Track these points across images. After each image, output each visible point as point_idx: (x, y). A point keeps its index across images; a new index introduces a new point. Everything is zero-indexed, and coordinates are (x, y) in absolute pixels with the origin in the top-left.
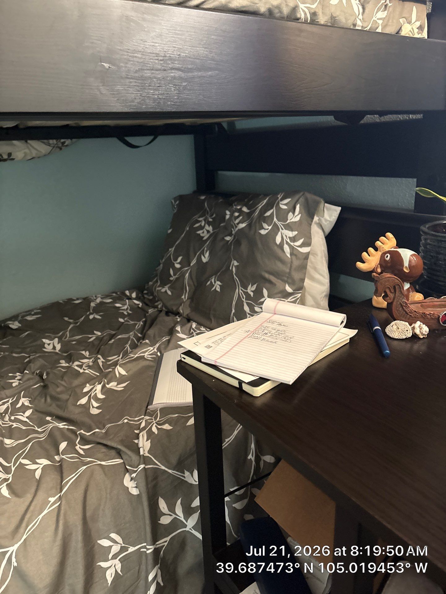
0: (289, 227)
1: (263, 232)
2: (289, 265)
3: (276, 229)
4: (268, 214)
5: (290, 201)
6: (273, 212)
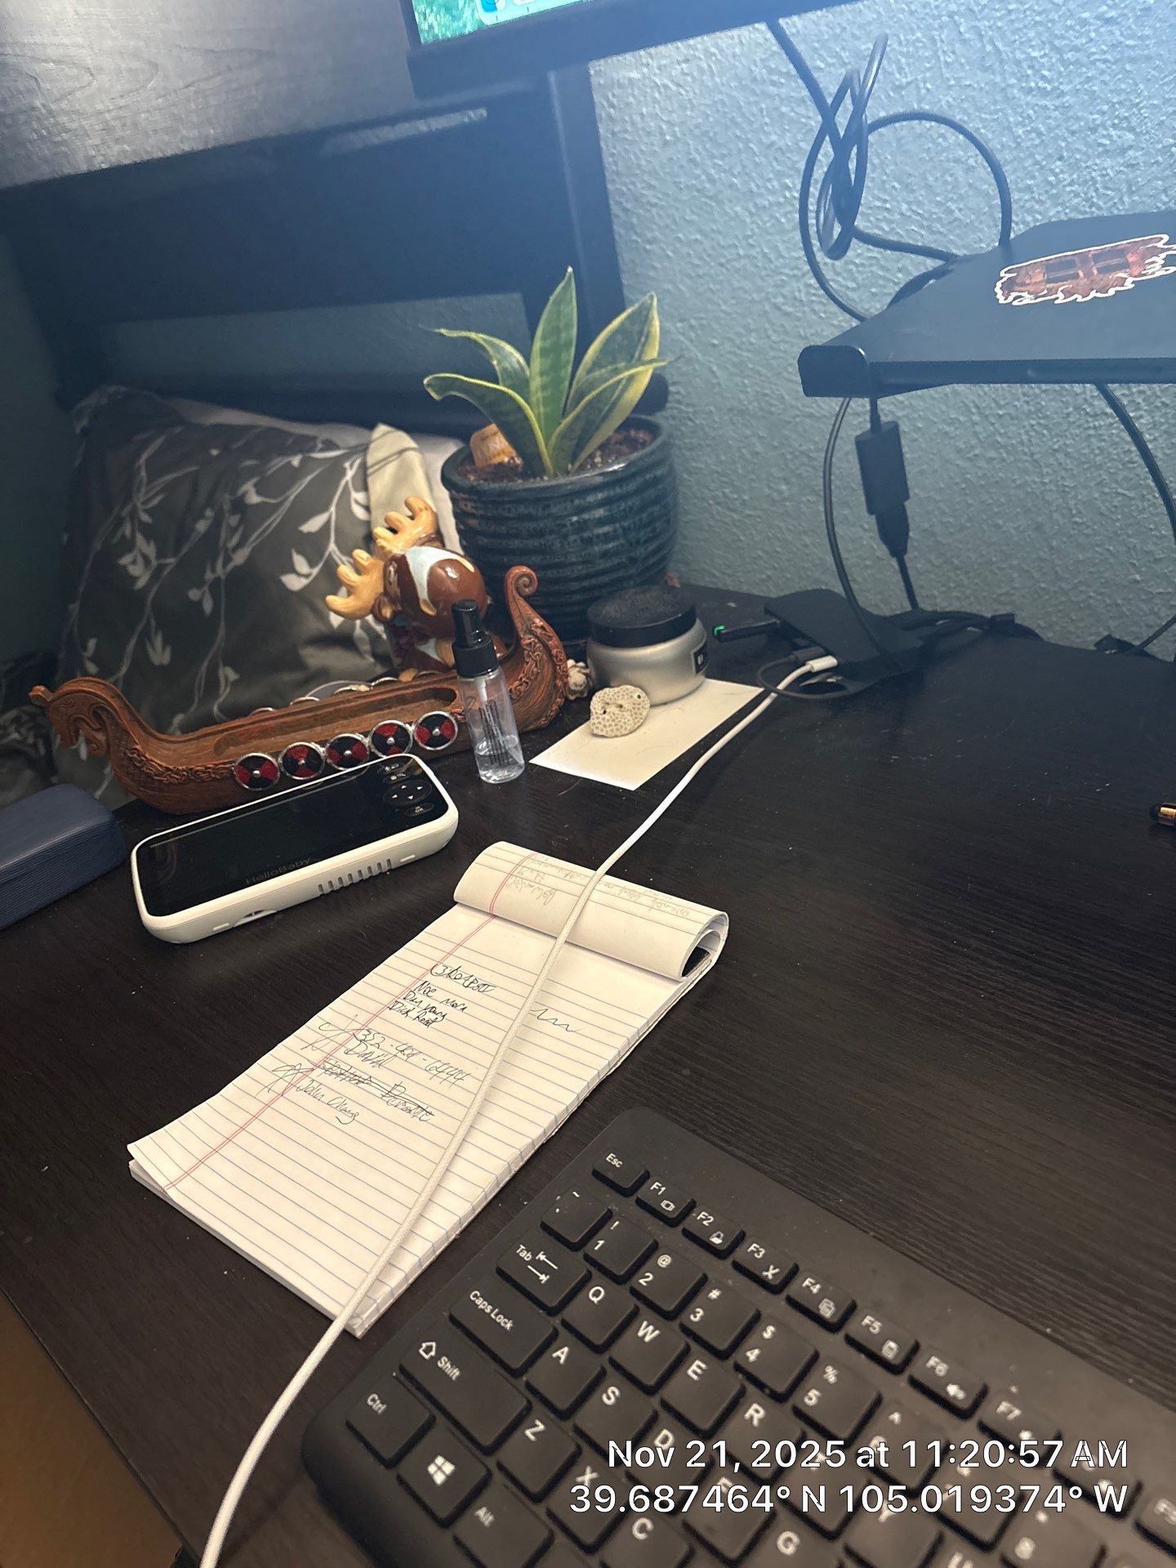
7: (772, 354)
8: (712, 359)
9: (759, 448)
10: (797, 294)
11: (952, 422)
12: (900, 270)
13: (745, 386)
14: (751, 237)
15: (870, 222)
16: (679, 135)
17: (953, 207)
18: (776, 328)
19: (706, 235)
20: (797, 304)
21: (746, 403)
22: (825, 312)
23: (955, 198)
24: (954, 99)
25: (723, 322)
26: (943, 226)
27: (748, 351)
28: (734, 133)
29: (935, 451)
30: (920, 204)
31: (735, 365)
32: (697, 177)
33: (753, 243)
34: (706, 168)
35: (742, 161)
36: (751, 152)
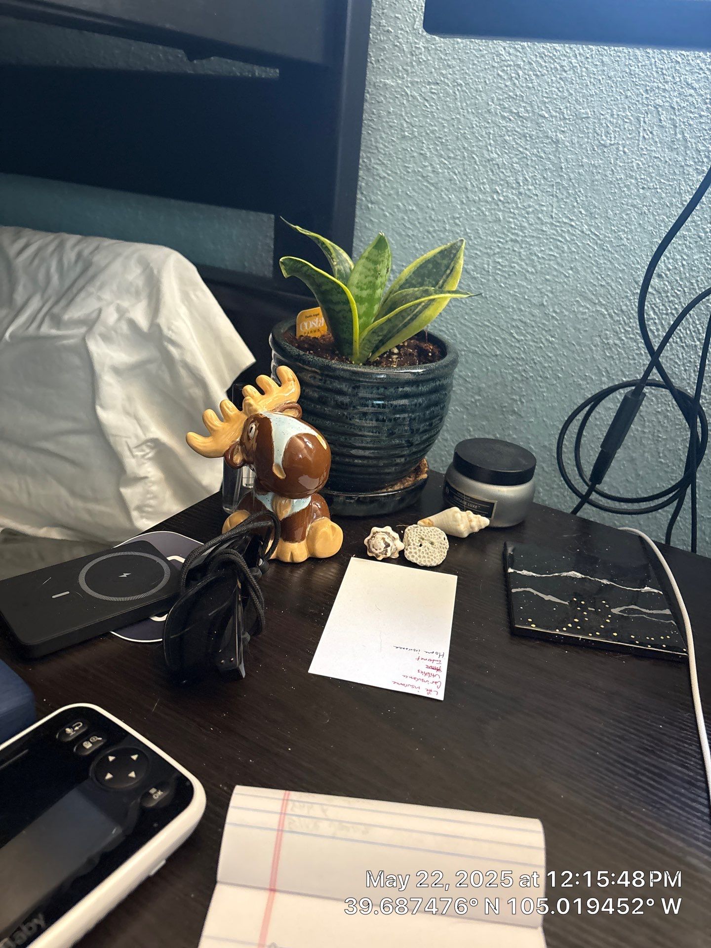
10: (486, 266)
11: (585, 378)
12: (571, 269)
14: (457, 218)
15: (557, 231)
16: (416, 134)
17: (623, 236)
19: (421, 210)
20: (484, 272)
22: (505, 283)
23: (626, 230)
24: (643, 164)
26: (612, 247)
28: (463, 145)
29: (567, 395)
30: (598, 228)
32: (425, 166)
33: (460, 224)
34: (433, 163)
35: (464, 164)
36: (473, 161)
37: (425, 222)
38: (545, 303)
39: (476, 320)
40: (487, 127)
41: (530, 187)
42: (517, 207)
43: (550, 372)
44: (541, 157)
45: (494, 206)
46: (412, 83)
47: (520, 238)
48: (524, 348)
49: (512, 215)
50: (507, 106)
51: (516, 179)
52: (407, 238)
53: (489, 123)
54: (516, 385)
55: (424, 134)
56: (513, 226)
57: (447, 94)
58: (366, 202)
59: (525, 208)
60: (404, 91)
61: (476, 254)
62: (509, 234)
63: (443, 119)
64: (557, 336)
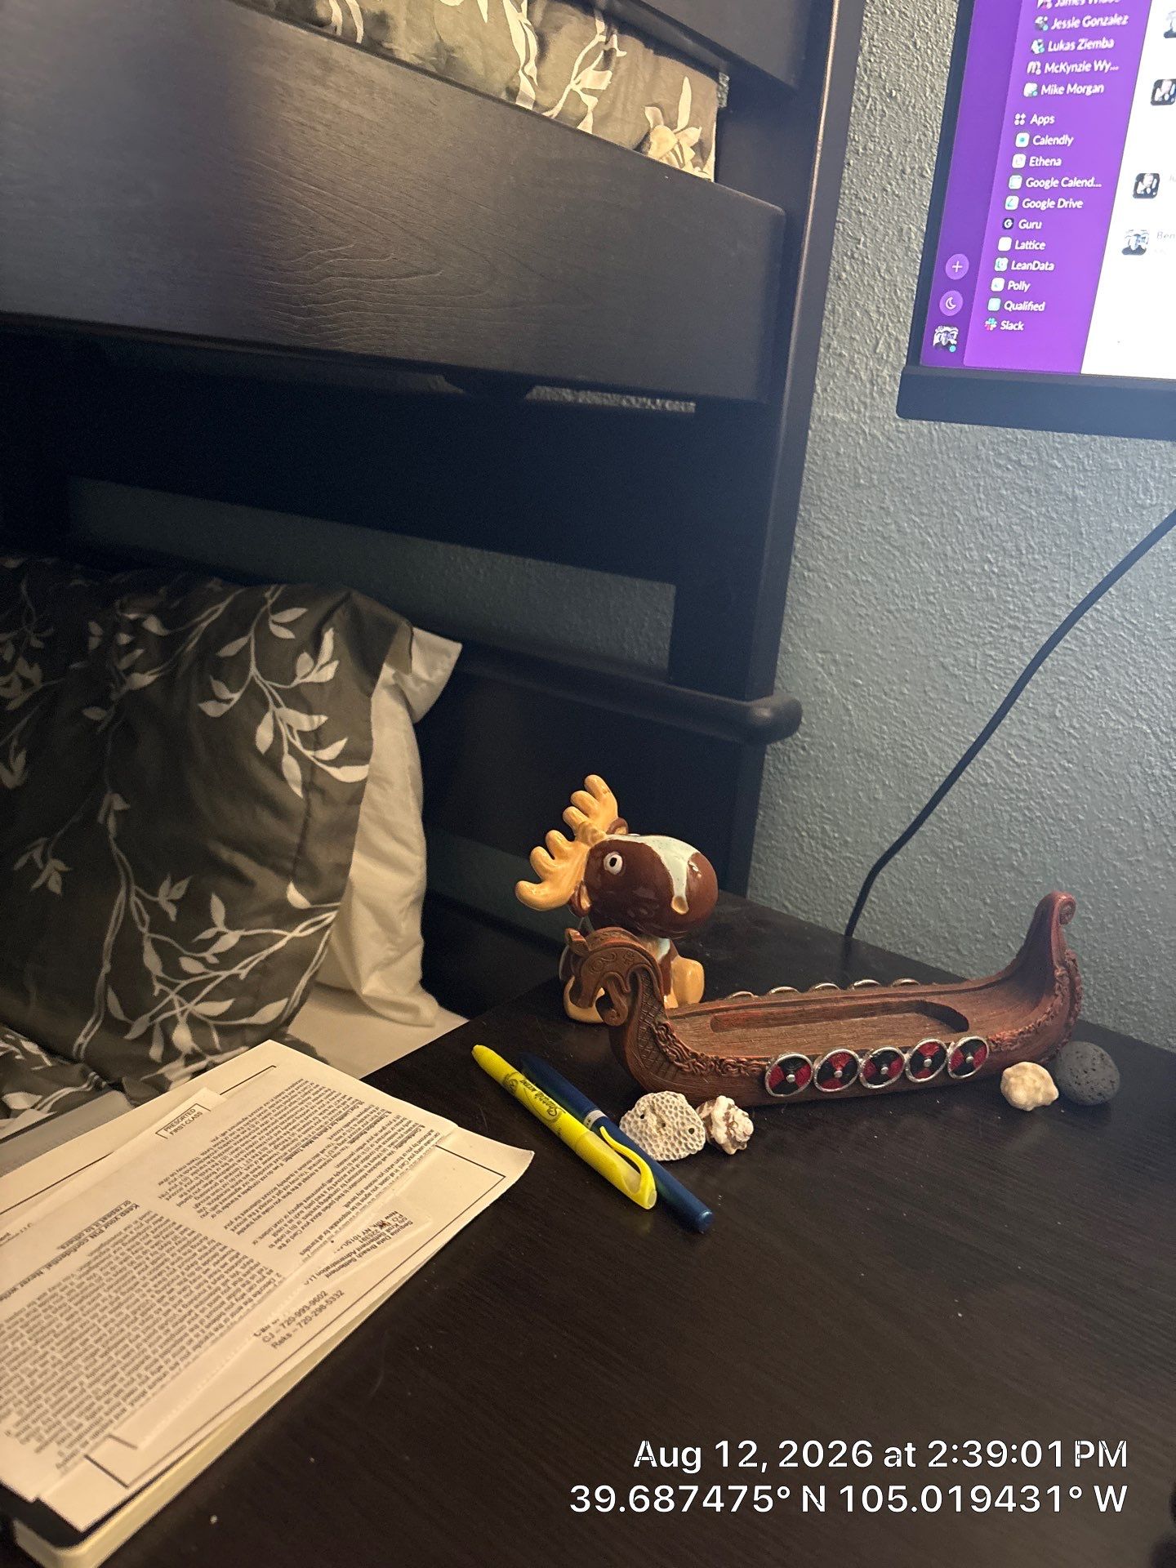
0: (300, 699)
1: (211, 709)
2: (300, 822)
3: (256, 704)
4: (230, 650)
5: (304, 615)
6: (247, 647)
7: (924, 709)
8: (849, 697)
9: (880, 796)
10: (972, 660)
13: (884, 733)
14: (933, 594)
16: (876, 482)
18: (937, 686)
19: (880, 581)
20: (970, 669)
21: (877, 748)
22: (1000, 685)
25: (874, 665)
27: (897, 699)
28: (941, 498)
31: (875, 709)
32: (887, 524)
34: (898, 520)
35: (942, 524)
36: (955, 519)
37: (885, 598)
38: (1058, 714)
39: (957, 733)
40: (974, 478)
41: (1037, 556)
42: (1018, 582)
43: (1066, 812)
44: (1052, 518)
45: (984, 579)
46: (872, 418)
47: (1021, 625)
48: (1027, 776)
49: (1011, 593)
50: (1003, 451)
51: (1016, 546)
52: (858, 619)
53: (977, 472)
54: (1016, 828)
55: (886, 482)
56: (1012, 607)
57: (921, 434)
58: (801, 569)
59: (1029, 584)
60: (861, 427)
61: (958, 643)
62: (1007, 618)
63: (914, 464)
64: (1075, 761)
